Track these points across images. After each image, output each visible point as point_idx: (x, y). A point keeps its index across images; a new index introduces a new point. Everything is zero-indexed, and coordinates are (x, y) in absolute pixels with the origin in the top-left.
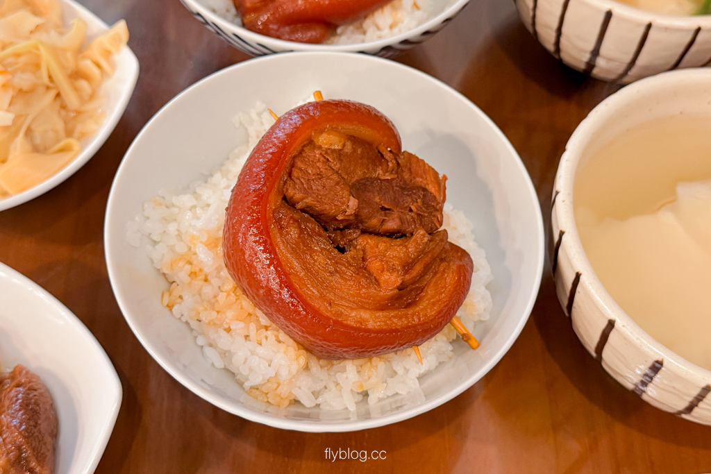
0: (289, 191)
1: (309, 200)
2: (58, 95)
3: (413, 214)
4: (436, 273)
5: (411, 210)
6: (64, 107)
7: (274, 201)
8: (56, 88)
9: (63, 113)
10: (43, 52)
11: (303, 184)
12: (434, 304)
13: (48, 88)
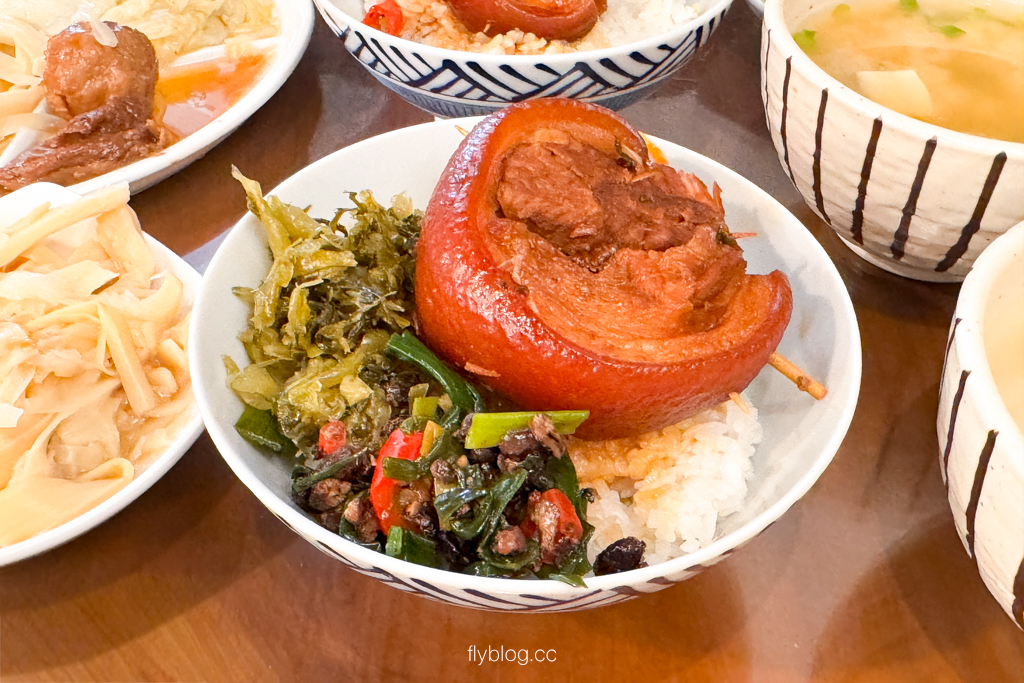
0: (505, 196)
1: (536, 203)
2: (120, 389)
3: (686, 224)
4: (739, 288)
5: (682, 220)
6: (127, 408)
7: (485, 216)
8: (118, 377)
9: (124, 416)
10: (105, 320)
11: (524, 185)
12: (746, 324)
13: (104, 377)
